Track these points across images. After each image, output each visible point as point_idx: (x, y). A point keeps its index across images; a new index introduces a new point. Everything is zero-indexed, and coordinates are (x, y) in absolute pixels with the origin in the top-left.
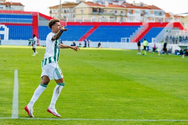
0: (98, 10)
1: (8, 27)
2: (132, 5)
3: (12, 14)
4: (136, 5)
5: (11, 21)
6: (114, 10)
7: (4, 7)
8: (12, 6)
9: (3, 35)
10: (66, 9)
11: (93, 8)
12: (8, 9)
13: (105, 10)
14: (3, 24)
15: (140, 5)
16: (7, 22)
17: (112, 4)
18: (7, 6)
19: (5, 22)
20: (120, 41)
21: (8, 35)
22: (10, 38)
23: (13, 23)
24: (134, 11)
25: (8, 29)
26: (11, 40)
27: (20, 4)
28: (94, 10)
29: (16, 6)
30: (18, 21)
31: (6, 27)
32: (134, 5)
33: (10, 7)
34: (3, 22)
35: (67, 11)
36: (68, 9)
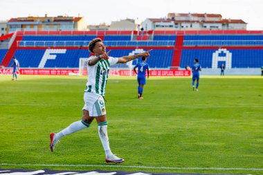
1: (230, 52)
3: (236, 35)
5: (235, 43)
7: (220, 27)
8: (230, 25)
9: (224, 62)
12: (225, 28)
14: (224, 48)
16: (230, 45)
18: (223, 25)
19: (227, 45)
21: (230, 62)
22: (233, 66)
23: (237, 46)
25: (231, 54)
26: (235, 69)
27: (241, 22)
29: (236, 25)
30: (244, 44)
31: (228, 52)
33: (228, 25)
34: (224, 45)
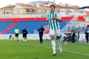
0: (31, 10)
2: (59, 6)
4: (62, 6)
6: (44, 10)
10: (8, 11)
11: (27, 9)
13: (37, 10)
15: (65, 6)
17: (43, 5)
20: (33, 33)
24: (60, 11)
28: (28, 11)
32: (60, 5)
35: (9, 12)
36: (10, 11)
